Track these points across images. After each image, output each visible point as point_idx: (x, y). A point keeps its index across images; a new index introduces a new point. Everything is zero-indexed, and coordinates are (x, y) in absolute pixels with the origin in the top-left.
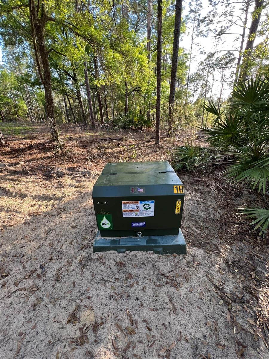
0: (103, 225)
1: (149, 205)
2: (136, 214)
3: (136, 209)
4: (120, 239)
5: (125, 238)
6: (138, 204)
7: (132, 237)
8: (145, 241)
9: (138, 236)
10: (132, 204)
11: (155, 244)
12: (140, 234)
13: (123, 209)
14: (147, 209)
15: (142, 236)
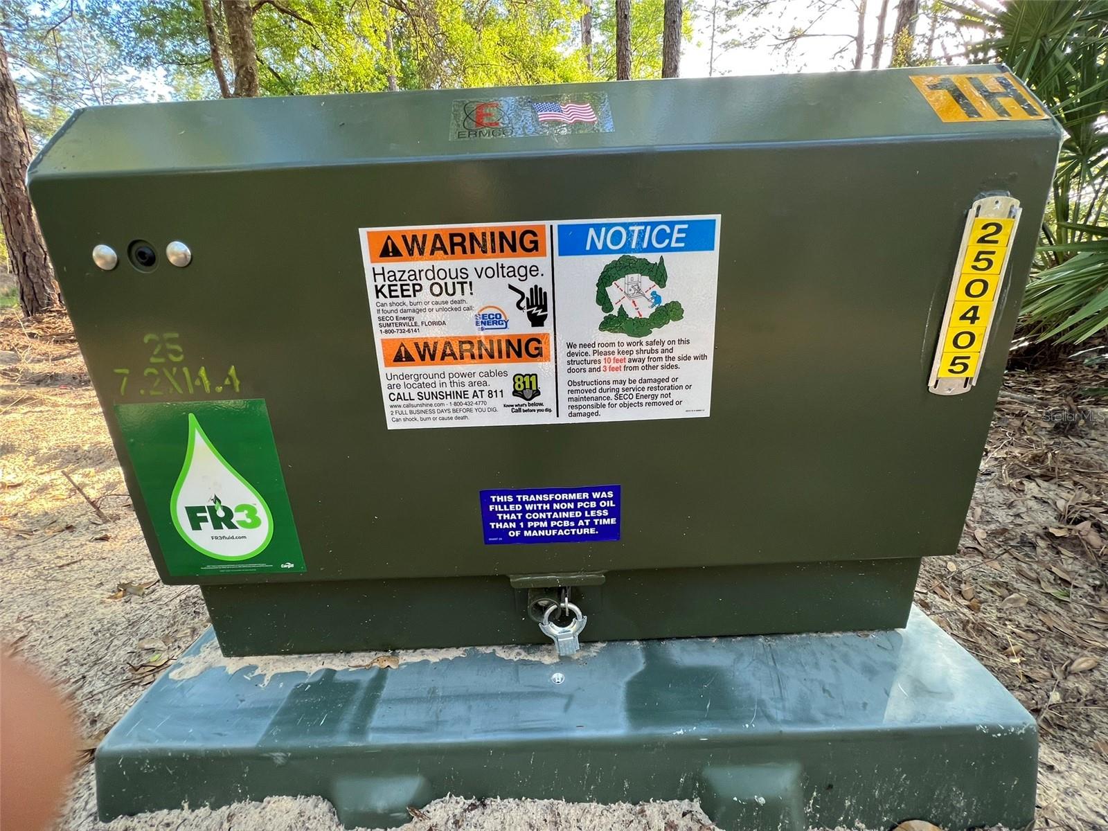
0: (196, 526)
1: (658, 274)
2: (526, 390)
3: (520, 325)
4: (382, 674)
5: (434, 656)
6: (543, 262)
7: (501, 652)
8: (620, 694)
9: (549, 641)
10: (472, 264)
11: (711, 719)
12: (563, 619)
13: (379, 337)
14: (639, 327)
15: (585, 639)
